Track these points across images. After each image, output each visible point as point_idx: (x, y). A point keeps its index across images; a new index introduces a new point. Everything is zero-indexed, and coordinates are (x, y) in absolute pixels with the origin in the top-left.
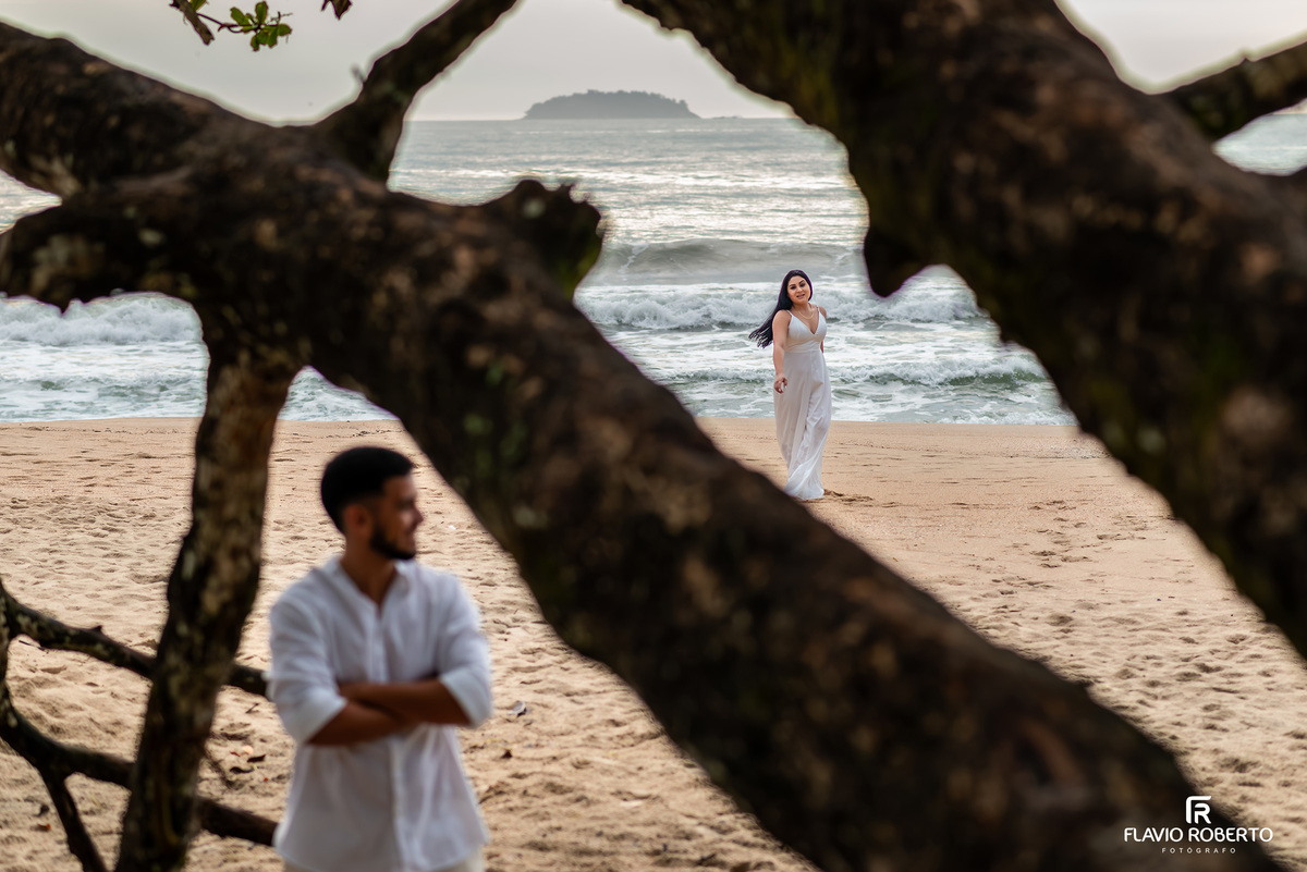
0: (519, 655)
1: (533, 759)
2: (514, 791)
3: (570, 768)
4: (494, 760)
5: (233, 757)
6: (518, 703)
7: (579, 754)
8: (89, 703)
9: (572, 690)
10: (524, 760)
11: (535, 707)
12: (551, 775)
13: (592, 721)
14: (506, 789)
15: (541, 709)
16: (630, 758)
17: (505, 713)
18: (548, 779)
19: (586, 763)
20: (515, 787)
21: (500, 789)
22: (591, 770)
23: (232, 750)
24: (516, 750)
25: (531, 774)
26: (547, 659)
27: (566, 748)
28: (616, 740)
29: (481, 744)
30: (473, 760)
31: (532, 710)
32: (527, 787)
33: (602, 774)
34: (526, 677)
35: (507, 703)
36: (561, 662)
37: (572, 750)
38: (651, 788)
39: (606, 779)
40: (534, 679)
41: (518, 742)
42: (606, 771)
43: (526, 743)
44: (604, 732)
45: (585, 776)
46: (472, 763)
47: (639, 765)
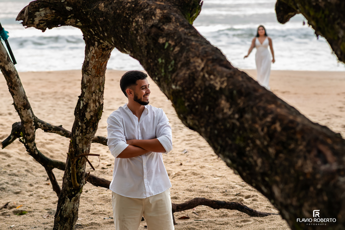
0: (185, 136)
1: (188, 166)
2: (183, 175)
3: (199, 168)
4: (177, 166)
5: (102, 165)
6: (185, 150)
7: (202, 164)
8: (62, 149)
9: (200, 146)
10: (186, 166)
11: (190, 151)
12: (194, 170)
13: (206, 155)
14: (180, 174)
15: (191, 151)
16: (216, 165)
17: (181, 153)
18: (193, 171)
19: (204, 167)
20: (183, 173)
21: (178, 174)
22: (205, 169)
23: (102, 163)
24: (183, 163)
25: (188, 170)
26: (193, 137)
27: (198, 162)
28: (213, 160)
29: (174, 161)
30: (171, 166)
31: (189, 152)
32: (186, 173)
33: (208, 170)
34: (187, 142)
35: (181, 149)
36: (197, 138)
37: (200, 163)
38: (223, 174)
39: (209, 171)
40: (189, 143)
41: (184, 161)
42: (210, 169)
43: (187, 161)
44: (209, 158)
45: (203, 170)
46: (171, 167)
47: (219, 167)
